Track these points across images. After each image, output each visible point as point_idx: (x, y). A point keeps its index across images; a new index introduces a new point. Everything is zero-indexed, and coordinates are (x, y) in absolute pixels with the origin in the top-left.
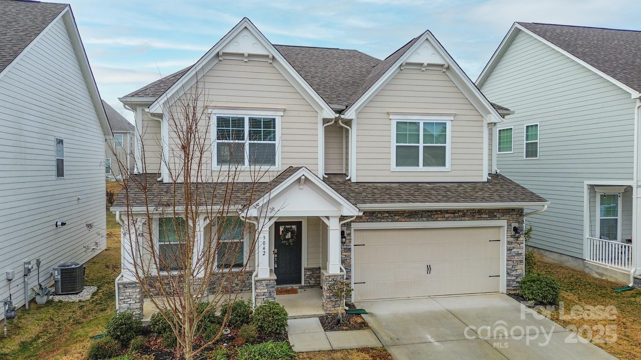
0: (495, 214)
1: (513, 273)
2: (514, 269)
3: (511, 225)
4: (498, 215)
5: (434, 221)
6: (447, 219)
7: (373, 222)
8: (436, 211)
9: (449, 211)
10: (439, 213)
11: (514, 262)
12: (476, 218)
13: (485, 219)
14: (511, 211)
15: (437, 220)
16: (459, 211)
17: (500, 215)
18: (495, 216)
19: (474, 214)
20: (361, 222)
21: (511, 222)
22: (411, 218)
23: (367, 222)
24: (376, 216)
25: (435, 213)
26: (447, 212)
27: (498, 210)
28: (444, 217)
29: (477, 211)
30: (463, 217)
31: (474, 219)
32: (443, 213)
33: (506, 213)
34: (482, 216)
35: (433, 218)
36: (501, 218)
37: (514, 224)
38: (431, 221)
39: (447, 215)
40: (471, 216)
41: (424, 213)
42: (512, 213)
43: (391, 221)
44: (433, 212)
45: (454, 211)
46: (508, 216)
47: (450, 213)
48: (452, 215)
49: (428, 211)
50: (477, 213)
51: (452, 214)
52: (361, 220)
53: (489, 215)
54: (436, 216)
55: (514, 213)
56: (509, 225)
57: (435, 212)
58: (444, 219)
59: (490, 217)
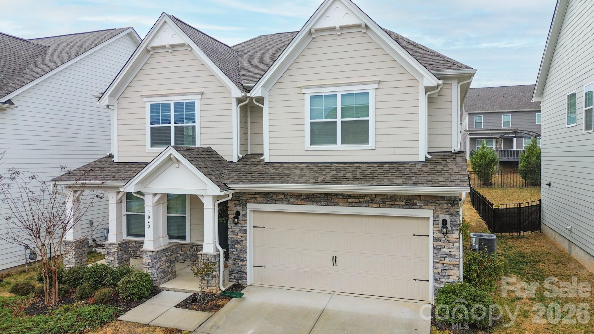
0: (415, 201)
1: (443, 280)
2: (444, 274)
3: (438, 217)
4: (419, 203)
5: (334, 205)
6: (350, 205)
7: (267, 203)
8: (337, 195)
9: (352, 195)
10: (341, 197)
11: (445, 265)
12: (389, 206)
13: (400, 207)
14: (439, 199)
15: (338, 205)
16: (365, 196)
17: (421, 203)
18: (415, 204)
19: (385, 200)
20: (255, 203)
21: (440, 212)
22: (307, 201)
23: (262, 203)
24: (271, 197)
25: (335, 197)
26: (350, 196)
27: (419, 197)
28: (347, 202)
29: (389, 197)
30: (370, 203)
31: (386, 206)
32: (345, 197)
33: (431, 201)
34: (396, 203)
35: (333, 203)
36: (423, 207)
37: (443, 215)
38: (331, 205)
39: (350, 200)
40: (381, 202)
41: (323, 196)
42: (441, 202)
43: (287, 204)
44: (333, 196)
45: (358, 195)
46: (433, 205)
47: (354, 197)
48: (357, 200)
49: (327, 194)
50: (389, 199)
51: (356, 198)
52: (255, 201)
53: (405, 202)
54: (337, 200)
55: (443, 202)
56: (436, 217)
57: (335, 195)
58: (347, 204)
59: (406, 205)
